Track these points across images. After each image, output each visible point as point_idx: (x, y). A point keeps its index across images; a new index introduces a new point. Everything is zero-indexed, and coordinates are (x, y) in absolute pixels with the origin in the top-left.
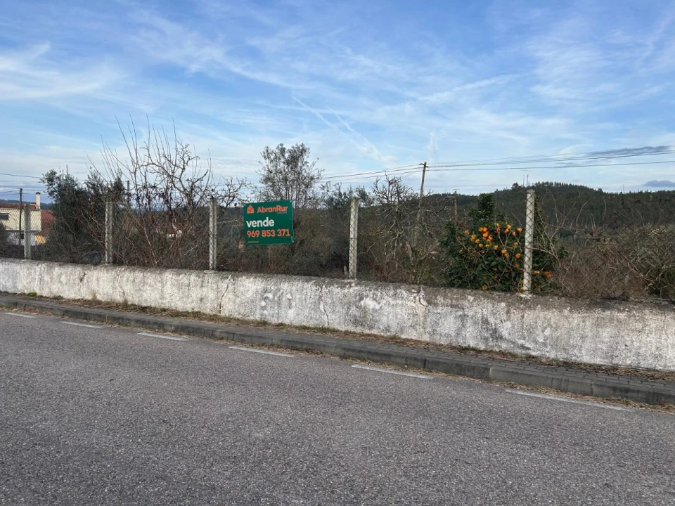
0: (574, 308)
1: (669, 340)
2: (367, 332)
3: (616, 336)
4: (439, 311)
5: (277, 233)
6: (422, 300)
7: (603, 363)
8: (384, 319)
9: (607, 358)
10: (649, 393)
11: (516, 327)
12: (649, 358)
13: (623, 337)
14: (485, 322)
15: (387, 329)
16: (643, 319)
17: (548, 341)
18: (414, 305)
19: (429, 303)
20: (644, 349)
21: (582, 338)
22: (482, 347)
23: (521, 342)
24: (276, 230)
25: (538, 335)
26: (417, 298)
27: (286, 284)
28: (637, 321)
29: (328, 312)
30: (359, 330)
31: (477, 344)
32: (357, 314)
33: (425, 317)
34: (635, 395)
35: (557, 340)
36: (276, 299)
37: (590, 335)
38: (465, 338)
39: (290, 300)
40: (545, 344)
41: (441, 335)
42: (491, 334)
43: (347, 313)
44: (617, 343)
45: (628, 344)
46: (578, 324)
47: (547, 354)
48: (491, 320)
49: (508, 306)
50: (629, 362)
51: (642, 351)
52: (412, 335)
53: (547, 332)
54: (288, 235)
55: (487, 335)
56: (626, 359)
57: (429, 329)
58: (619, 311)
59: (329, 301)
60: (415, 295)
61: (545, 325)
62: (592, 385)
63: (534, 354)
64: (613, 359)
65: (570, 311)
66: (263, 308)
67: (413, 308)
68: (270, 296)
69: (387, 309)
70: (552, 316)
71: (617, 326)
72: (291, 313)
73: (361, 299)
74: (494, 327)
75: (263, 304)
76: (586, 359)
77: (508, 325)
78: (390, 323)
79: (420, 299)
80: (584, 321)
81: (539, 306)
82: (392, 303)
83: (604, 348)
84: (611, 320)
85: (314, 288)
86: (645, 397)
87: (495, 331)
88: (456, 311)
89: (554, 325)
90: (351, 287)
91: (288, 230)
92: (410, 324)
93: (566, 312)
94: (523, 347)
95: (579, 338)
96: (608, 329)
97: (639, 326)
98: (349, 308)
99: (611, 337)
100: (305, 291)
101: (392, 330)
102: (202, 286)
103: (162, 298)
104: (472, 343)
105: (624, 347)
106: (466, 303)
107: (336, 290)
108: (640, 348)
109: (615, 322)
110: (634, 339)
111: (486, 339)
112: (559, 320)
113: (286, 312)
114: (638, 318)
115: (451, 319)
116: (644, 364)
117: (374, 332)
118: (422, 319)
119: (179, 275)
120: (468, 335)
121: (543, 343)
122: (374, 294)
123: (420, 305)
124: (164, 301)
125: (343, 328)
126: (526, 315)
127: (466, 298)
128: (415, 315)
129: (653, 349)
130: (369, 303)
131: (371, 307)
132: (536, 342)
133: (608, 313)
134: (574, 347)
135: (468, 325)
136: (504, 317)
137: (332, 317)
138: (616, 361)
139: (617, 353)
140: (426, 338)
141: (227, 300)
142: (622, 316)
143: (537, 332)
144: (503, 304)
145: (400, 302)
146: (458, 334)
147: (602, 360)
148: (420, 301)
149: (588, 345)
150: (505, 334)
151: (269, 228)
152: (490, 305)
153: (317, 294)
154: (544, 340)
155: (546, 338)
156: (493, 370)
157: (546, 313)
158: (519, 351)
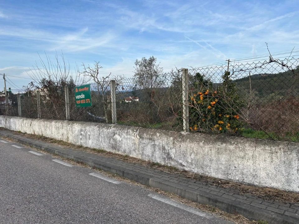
0: (206, 142)
1: (261, 165)
2: (117, 152)
3: (229, 160)
4: (144, 142)
5: (86, 101)
6: (137, 136)
7: (222, 178)
8: (123, 146)
9: (224, 174)
10: (229, 204)
11: (177, 152)
12: (249, 177)
13: (233, 161)
14: (164, 149)
15: (125, 152)
16: (244, 150)
17: (193, 162)
18: (134, 138)
19: (140, 137)
20: (246, 170)
21: (210, 160)
22: (163, 163)
23: (180, 161)
24: (85, 100)
25: (188, 158)
26: (135, 134)
27: (88, 127)
28: (240, 151)
29: (103, 142)
30: (113, 151)
31: (161, 161)
32: (113, 143)
33: (139, 145)
34: (220, 205)
35: (198, 161)
36: (85, 134)
37: (214, 159)
38: (155, 158)
39: (89, 135)
40: (192, 164)
41: (146, 156)
42: (167, 156)
43: (109, 142)
44: (230, 165)
45: (236, 166)
46: (208, 152)
47: (193, 170)
48: (166, 148)
49: (174, 140)
50: (237, 179)
51: (245, 171)
52: (133, 155)
53: (193, 156)
54: (90, 102)
55: (165, 157)
56: (236, 177)
57: (141, 152)
58: (231, 144)
59: (103, 136)
60: (135, 132)
61: (191, 152)
62: (197, 195)
63: (186, 169)
64: (228, 175)
65: (204, 143)
66: (81, 139)
67: (134, 140)
68: (83, 133)
69: (124, 141)
70: (194, 146)
71: (229, 154)
72: (90, 142)
73: (114, 135)
74: (168, 152)
75: (81, 137)
76: (213, 174)
77: (174, 150)
78: (125, 148)
79: (136, 135)
80: (211, 150)
81: (188, 140)
82: (126, 137)
83: (223, 168)
84: (226, 150)
85: (97, 129)
86: (226, 207)
87: (168, 154)
88: (151, 142)
89: (196, 152)
90: (110, 128)
91: (89, 99)
92: (133, 149)
93: (201, 144)
94: (181, 164)
95: (209, 161)
96: (224, 156)
97: (242, 154)
98: (110, 140)
99: (226, 161)
100: (94, 130)
101: (126, 152)
102: (62, 128)
103: (52, 134)
104: (158, 161)
105: (234, 168)
106: (155, 137)
107: (105, 130)
108: (243, 169)
109: (228, 151)
110: (239, 163)
111: (164, 159)
112: (198, 149)
113: (88, 142)
114: (241, 149)
115: (149, 146)
116: (247, 181)
117: (120, 153)
118: (138, 146)
119: (56, 122)
120: (157, 156)
121: (191, 163)
122: (119, 132)
123: (136, 138)
124: (53, 135)
125: (108, 150)
126: (182, 145)
127: (156, 135)
128: (135, 144)
129: (251, 170)
130: (117, 137)
131: (118, 140)
132: (188, 162)
133: (224, 145)
134: (207, 166)
135: (157, 150)
136: (172, 146)
137: (104, 144)
138: (230, 177)
139: (230, 172)
140: (140, 157)
141: (70, 135)
142: (232, 147)
143: (188, 156)
144: (172, 138)
145: (129, 137)
146: (153, 155)
147: (222, 176)
148: (136, 136)
149: (214, 165)
150: (173, 156)
151: (83, 99)
152: (166, 139)
153: (98, 132)
154: (191, 161)
155: (192, 160)
156: (151, 180)
157: (191, 144)
158: (180, 167)
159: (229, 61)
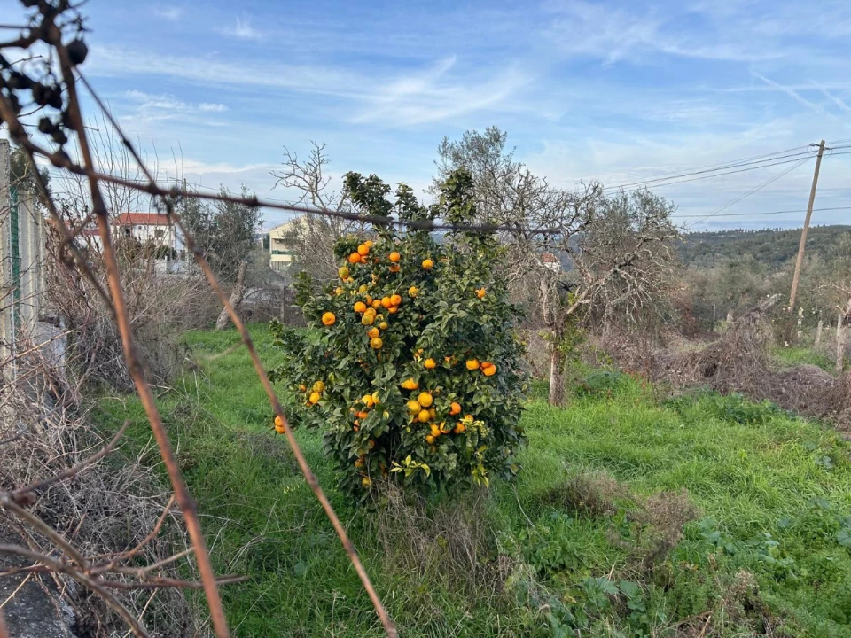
159: (822, 147)
